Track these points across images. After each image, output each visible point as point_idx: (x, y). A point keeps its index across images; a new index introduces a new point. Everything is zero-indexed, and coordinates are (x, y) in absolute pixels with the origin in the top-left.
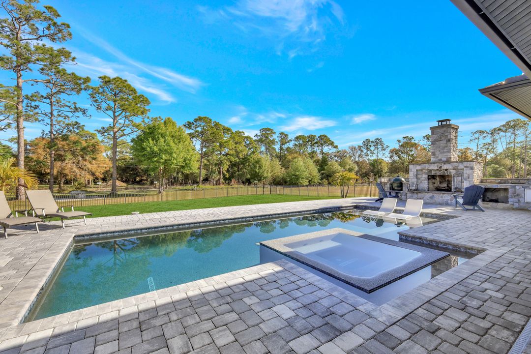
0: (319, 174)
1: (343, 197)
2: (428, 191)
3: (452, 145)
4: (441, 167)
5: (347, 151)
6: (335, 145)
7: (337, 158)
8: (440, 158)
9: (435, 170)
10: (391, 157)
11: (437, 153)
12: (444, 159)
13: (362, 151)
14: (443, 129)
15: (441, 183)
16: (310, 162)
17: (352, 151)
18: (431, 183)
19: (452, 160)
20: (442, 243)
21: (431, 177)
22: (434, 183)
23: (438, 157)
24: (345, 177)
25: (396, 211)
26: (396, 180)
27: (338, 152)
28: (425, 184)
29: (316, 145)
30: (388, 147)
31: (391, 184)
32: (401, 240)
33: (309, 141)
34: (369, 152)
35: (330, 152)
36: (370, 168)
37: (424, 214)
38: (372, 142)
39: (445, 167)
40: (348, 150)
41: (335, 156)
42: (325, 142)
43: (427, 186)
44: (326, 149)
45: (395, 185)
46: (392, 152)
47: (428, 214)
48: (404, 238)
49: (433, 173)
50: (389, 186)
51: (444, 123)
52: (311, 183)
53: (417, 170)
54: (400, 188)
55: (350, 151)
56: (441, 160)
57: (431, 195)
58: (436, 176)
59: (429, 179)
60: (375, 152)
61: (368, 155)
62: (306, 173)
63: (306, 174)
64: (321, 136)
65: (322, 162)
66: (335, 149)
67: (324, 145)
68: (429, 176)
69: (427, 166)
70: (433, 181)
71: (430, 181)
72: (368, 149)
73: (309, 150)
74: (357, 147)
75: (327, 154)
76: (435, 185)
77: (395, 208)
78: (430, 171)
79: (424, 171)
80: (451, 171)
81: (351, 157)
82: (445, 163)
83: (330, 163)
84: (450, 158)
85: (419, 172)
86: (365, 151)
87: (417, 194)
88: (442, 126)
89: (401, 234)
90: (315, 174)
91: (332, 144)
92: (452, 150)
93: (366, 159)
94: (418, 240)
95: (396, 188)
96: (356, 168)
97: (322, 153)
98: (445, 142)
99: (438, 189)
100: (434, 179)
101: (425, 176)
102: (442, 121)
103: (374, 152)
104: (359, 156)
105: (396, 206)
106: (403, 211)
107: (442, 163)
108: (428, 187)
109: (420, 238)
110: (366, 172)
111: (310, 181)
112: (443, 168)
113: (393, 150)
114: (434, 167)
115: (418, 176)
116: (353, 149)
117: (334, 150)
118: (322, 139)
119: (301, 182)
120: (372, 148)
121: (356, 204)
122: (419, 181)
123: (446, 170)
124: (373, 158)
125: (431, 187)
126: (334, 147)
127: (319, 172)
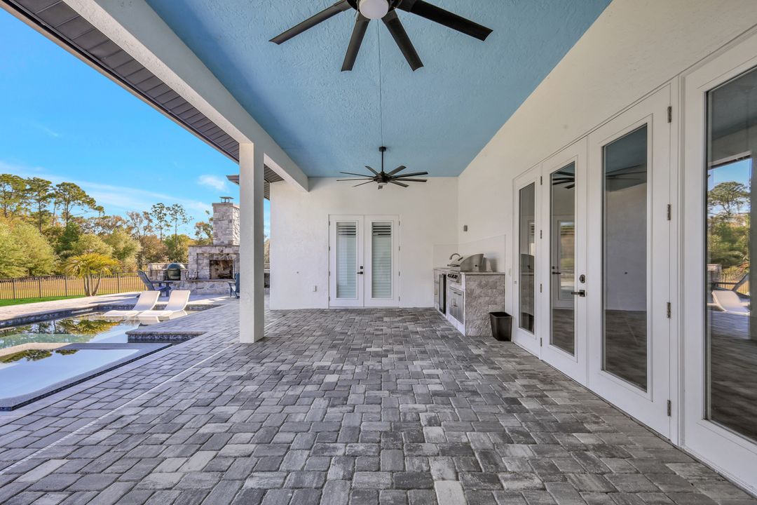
0: (55, 257)
1: (88, 295)
2: (210, 278)
3: (234, 227)
4: (222, 251)
5: (123, 218)
6: (97, 204)
7: (100, 228)
8: (222, 240)
9: (217, 255)
10: (197, 233)
11: (220, 234)
12: (226, 242)
13: (150, 221)
14: (225, 208)
15: (224, 269)
16: (33, 234)
17: (133, 219)
18: (213, 270)
19: (234, 244)
20: (172, 335)
21: (213, 263)
22: (218, 270)
23: (220, 239)
24: (90, 262)
25: (157, 308)
26: (172, 266)
27: (104, 218)
28: (206, 272)
29: (53, 200)
30: (192, 219)
31: (166, 272)
32: (130, 341)
33: (31, 189)
34: (163, 223)
35: (86, 217)
36: (164, 249)
37: (190, 308)
38: (168, 209)
39: (226, 251)
40: (125, 217)
41: (98, 224)
42: (74, 198)
43: (208, 273)
44: (76, 210)
45: (171, 274)
46: (198, 227)
47: (198, 305)
48: (134, 338)
49: (215, 258)
50: (162, 275)
51: (227, 201)
52: (33, 273)
53: (197, 254)
54: (177, 278)
55: (129, 219)
56: (223, 243)
57: (211, 283)
58: (219, 261)
59: (211, 265)
60: (173, 224)
61: (162, 229)
62: (17, 254)
63: (22, 255)
64: (63, 184)
65: (66, 234)
66: (98, 212)
67: (72, 203)
68: (211, 261)
69: (208, 249)
70: (216, 267)
71: (213, 267)
72: (160, 218)
73: (34, 208)
74: (141, 214)
75: (80, 220)
76: (218, 272)
77: (157, 303)
78: (212, 255)
79: (205, 255)
80: (233, 255)
81: (130, 228)
82: (226, 247)
83: (82, 237)
84: (232, 241)
85: (200, 257)
86: (155, 221)
87: (197, 284)
88: (225, 204)
89: (129, 334)
90: (45, 257)
91: (91, 202)
92: (234, 233)
93: (157, 233)
94: (149, 337)
95: (172, 277)
96: (139, 247)
97: (67, 216)
98: (226, 222)
99: (221, 277)
100: (217, 264)
101: (206, 261)
102: (225, 198)
103: (171, 224)
104: (145, 229)
105: (158, 301)
106: (166, 306)
107: (224, 246)
108: (210, 274)
109: (151, 334)
110: (157, 254)
111: (31, 269)
112: (224, 252)
113: (200, 224)
114: (215, 251)
115: (199, 261)
116: (134, 216)
117: (96, 214)
118: (65, 190)
119: (6, 272)
120: (168, 218)
121: (97, 304)
122: (200, 267)
123: (228, 254)
124: (169, 233)
125: (214, 274)
126: (96, 209)
127: (58, 253)
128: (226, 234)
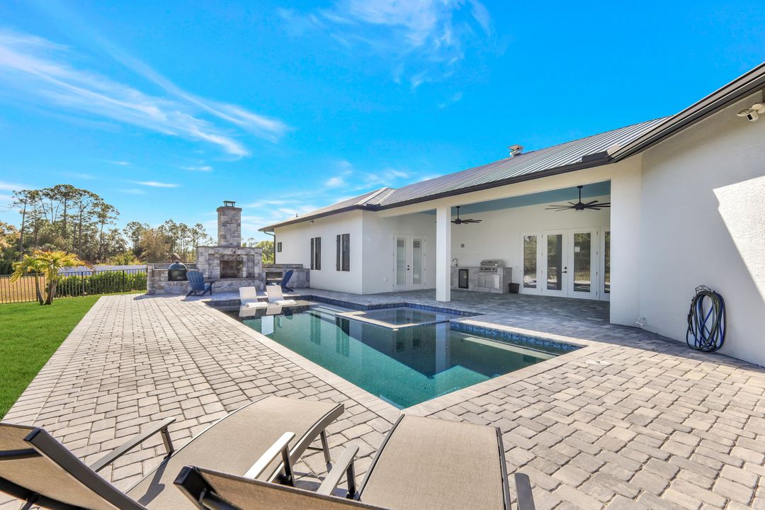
2: (220, 278)
4: (235, 252)
8: (230, 242)
9: (228, 255)
11: (228, 236)
12: (235, 244)
21: (224, 263)
23: (228, 241)
28: (217, 271)
39: (239, 252)
43: (219, 272)
49: (226, 258)
53: (209, 254)
56: (232, 244)
58: (228, 261)
59: (221, 265)
68: (221, 261)
69: (219, 250)
71: (223, 267)
78: (223, 256)
79: (216, 255)
80: (244, 256)
82: (236, 248)
85: (211, 257)
98: (235, 225)
101: (217, 262)
102: (227, 202)
107: (234, 247)
108: (220, 274)
112: (237, 253)
114: (226, 252)
115: (210, 261)
122: (211, 267)
123: (239, 255)
128: (235, 237)
